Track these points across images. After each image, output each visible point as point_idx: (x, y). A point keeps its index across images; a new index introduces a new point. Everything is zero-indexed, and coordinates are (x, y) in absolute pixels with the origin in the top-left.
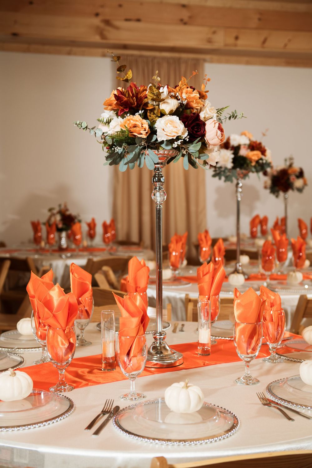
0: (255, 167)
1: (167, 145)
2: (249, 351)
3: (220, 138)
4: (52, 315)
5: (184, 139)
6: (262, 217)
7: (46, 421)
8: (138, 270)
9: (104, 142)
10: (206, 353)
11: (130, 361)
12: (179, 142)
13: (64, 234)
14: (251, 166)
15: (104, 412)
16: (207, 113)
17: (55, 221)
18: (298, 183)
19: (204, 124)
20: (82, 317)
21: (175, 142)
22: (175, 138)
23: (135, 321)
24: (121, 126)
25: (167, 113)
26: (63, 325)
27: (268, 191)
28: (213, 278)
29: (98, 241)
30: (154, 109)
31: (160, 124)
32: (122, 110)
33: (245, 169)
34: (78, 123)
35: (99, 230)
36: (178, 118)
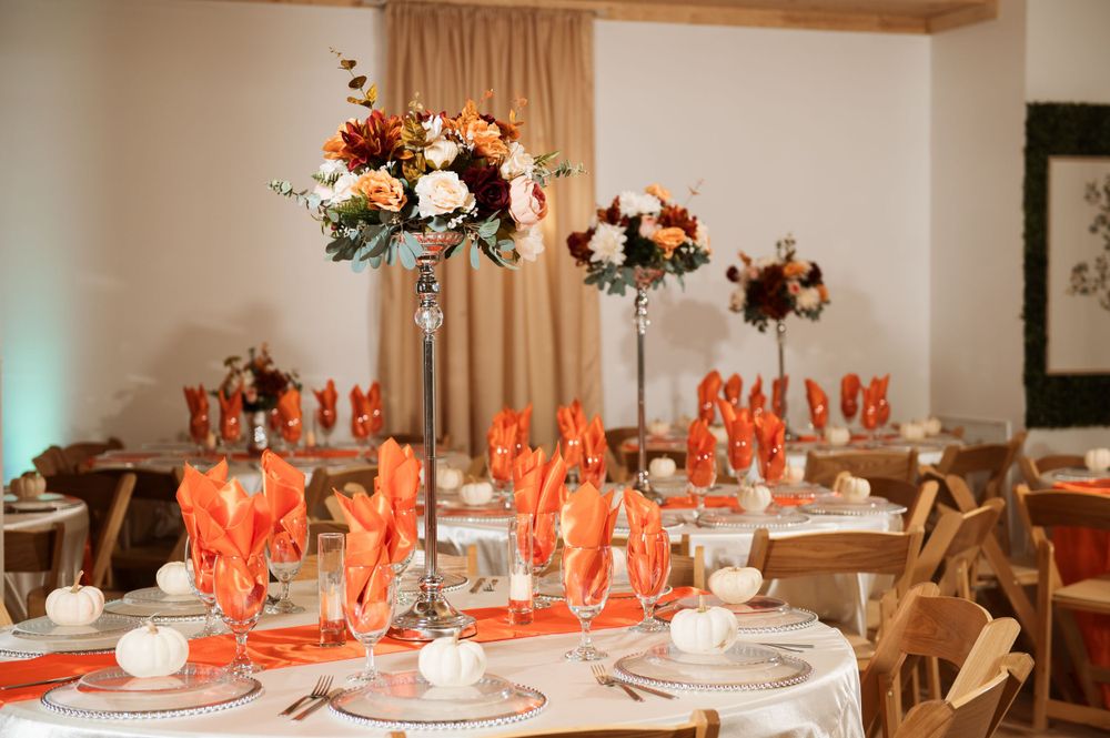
0: (673, 261)
1: (438, 224)
2: (588, 599)
3: (538, 210)
4: (223, 532)
5: (469, 214)
6: (725, 377)
7: (212, 705)
8: (399, 465)
9: (325, 218)
10: (523, 619)
11: (364, 611)
12: (459, 220)
13: (261, 418)
14: (664, 259)
15: (314, 697)
16: (514, 166)
17: (240, 388)
18: (808, 298)
19: (508, 187)
20: (286, 557)
21: (453, 220)
22: (451, 212)
23: (373, 538)
24: (353, 189)
25: (438, 166)
26: (245, 550)
27: (741, 316)
28: (543, 479)
29: (342, 434)
30: (414, 159)
31: (424, 186)
32: (356, 161)
33: (654, 266)
34: (275, 183)
35: (344, 407)
36: (456, 175)
